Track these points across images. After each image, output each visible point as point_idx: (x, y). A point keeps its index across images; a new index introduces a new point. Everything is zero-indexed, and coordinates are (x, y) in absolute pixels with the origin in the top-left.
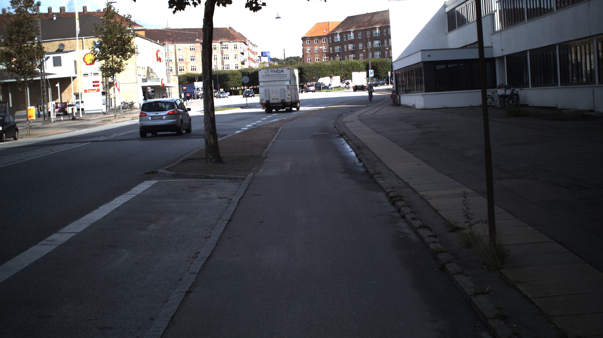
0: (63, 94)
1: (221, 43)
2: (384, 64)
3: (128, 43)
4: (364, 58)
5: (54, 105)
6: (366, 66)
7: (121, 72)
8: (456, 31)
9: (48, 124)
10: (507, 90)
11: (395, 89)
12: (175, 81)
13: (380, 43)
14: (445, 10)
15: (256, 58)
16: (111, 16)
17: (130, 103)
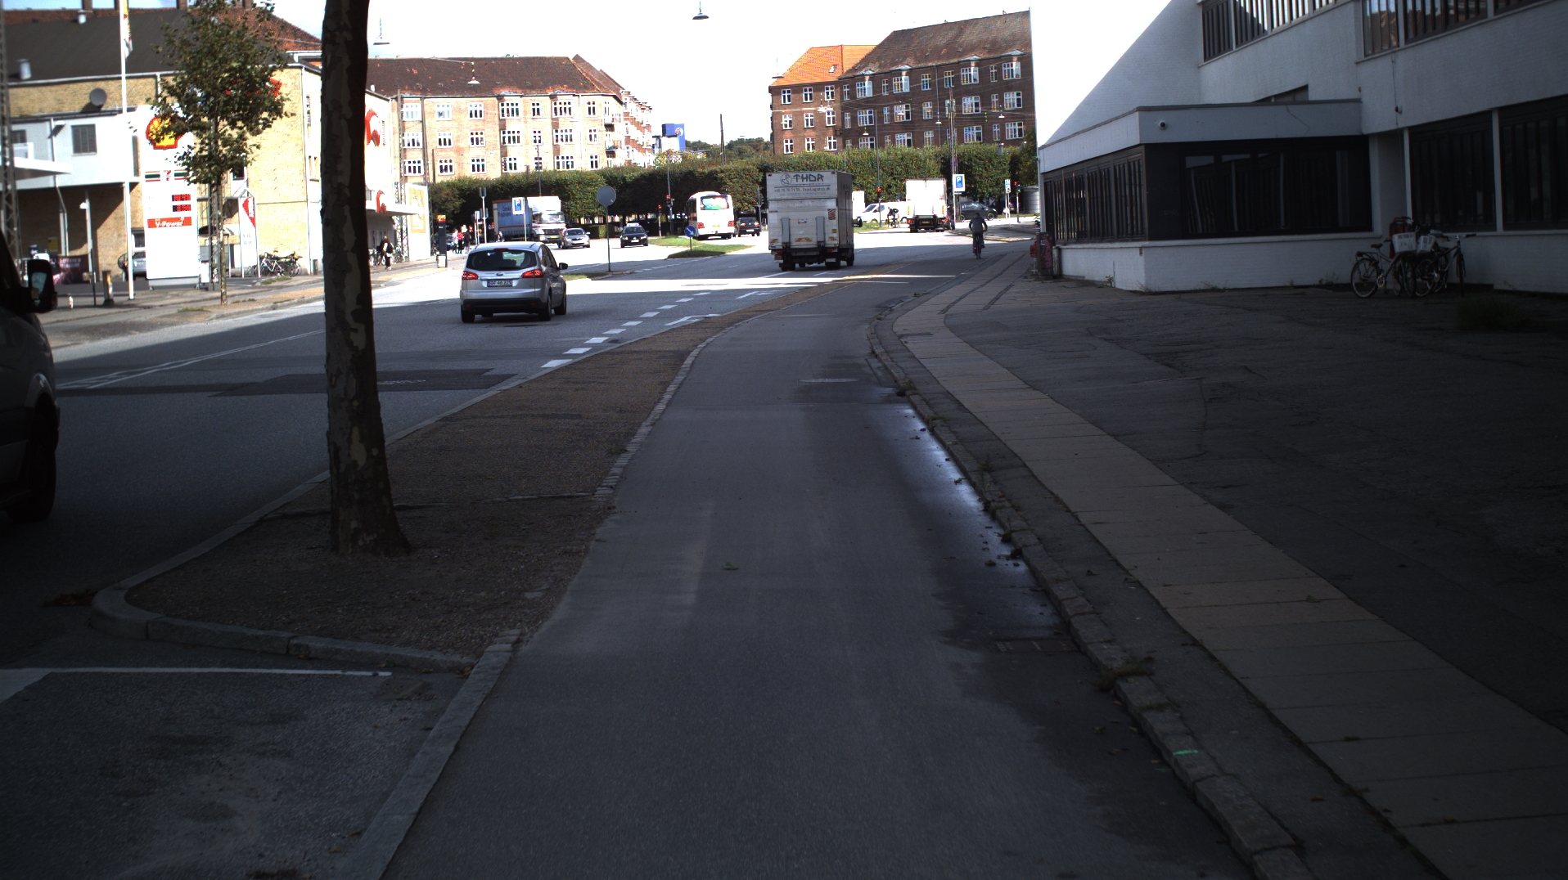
1: (553, 97)
2: (990, 160)
3: (261, 86)
4: (936, 141)
6: (944, 163)
7: (243, 169)
10: (1422, 237)
11: (1043, 229)
12: (419, 199)
15: (647, 139)
17: (286, 258)
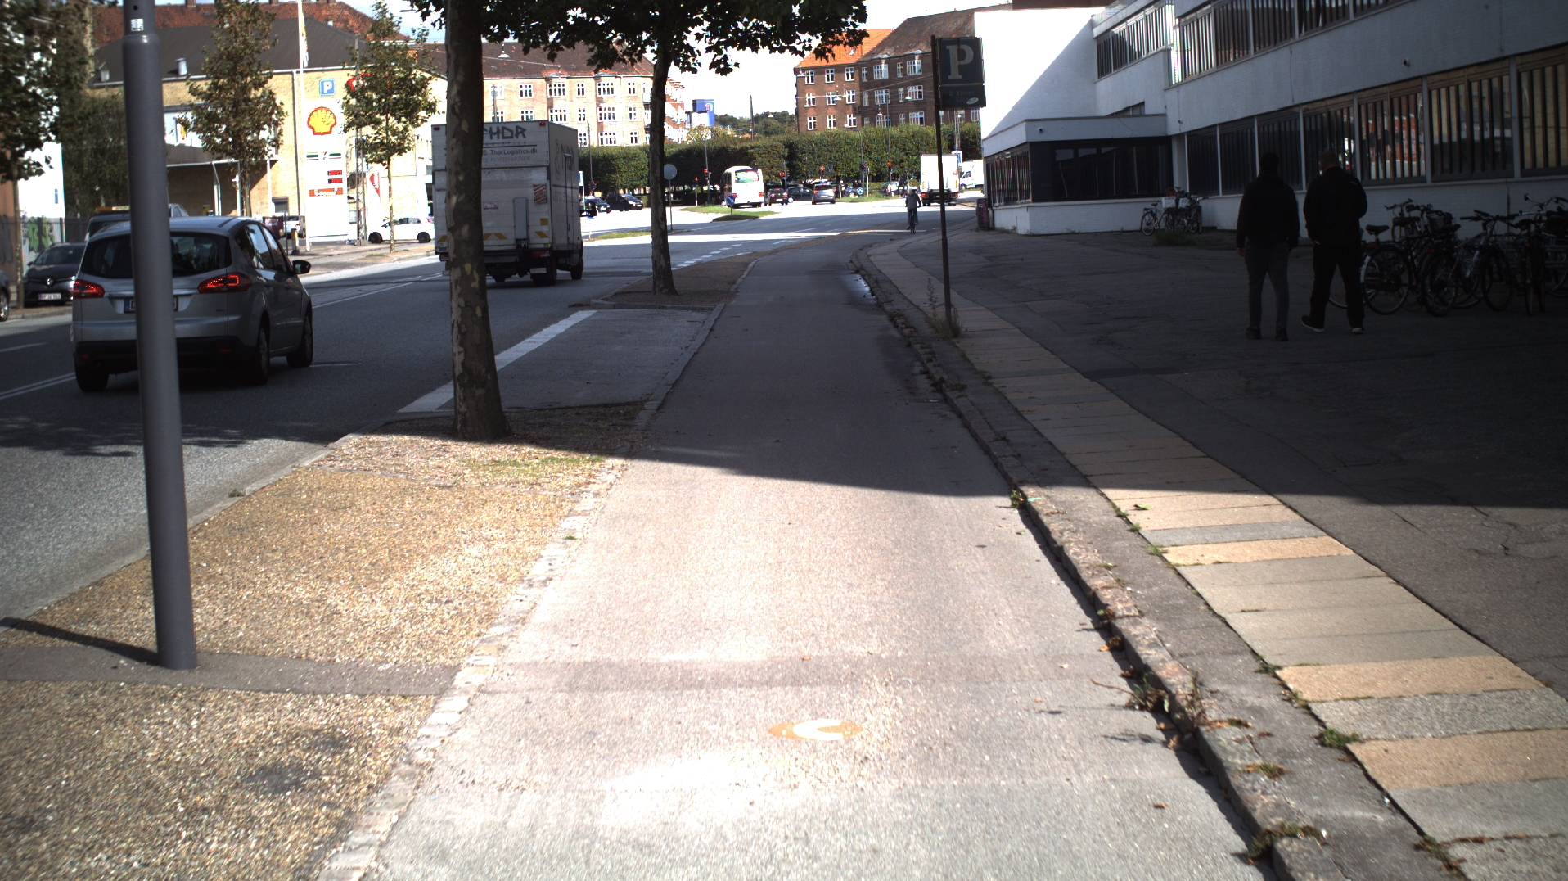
1: (597, 79)
6: (949, 143)
7: (406, 152)
8: (1113, 77)
14: (1092, 32)
15: (680, 115)
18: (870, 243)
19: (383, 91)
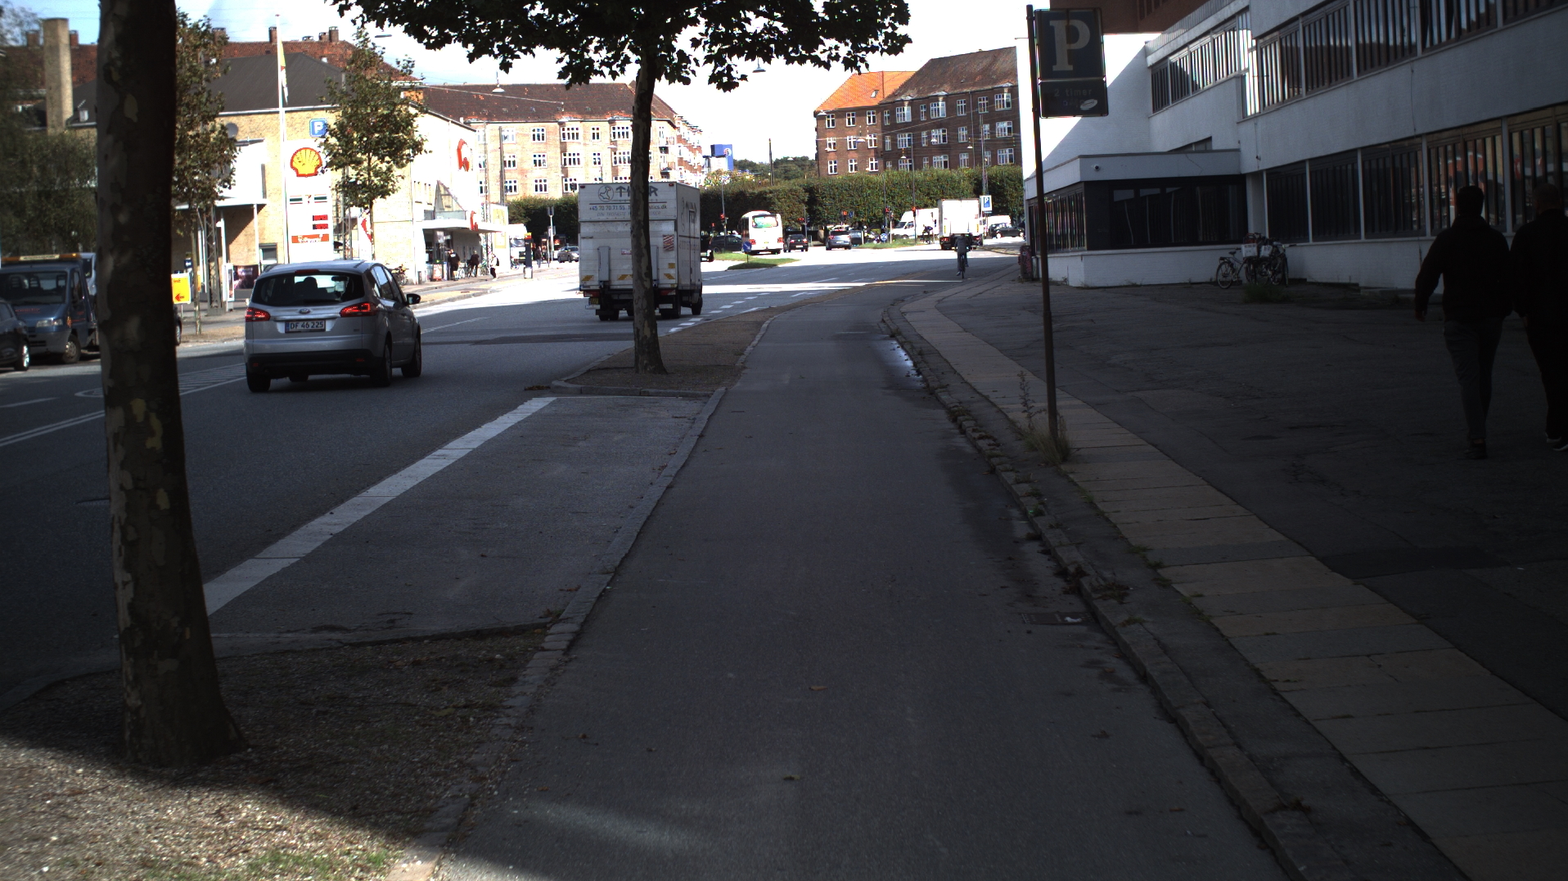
0: (231, 247)
1: (612, 122)
3: (405, 128)
4: (970, 164)
5: (230, 271)
6: (975, 184)
7: (389, 195)
8: (1171, 110)
9: (220, 315)
10: (1263, 247)
12: (501, 217)
13: (1011, 126)
14: (1146, 61)
15: (698, 160)
16: (366, 64)
17: (396, 269)
18: (901, 298)
19: (364, 129)
